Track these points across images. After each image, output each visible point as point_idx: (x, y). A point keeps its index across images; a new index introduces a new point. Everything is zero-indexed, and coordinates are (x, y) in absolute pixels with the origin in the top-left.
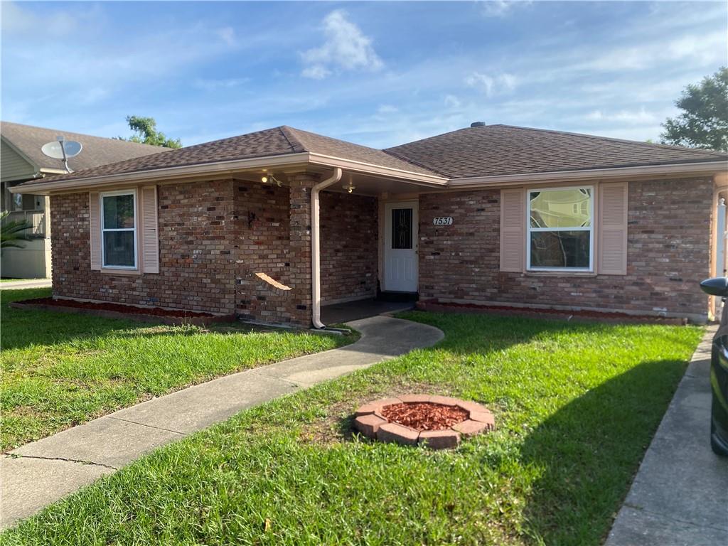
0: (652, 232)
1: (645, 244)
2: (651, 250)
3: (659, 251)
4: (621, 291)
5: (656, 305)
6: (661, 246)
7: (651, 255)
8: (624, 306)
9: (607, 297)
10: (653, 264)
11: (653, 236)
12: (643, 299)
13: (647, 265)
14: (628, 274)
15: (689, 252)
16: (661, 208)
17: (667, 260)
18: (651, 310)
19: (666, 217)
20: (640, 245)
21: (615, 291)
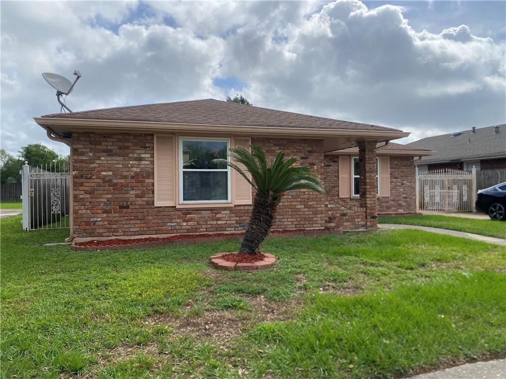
0: (397, 178)
1: (395, 183)
2: (397, 186)
3: (399, 186)
4: (388, 204)
5: (399, 209)
6: (400, 184)
7: (397, 188)
8: (390, 210)
9: (383, 207)
10: (398, 191)
11: (398, 180)
12: (396, 207)
13: (397, 192)
14: (391, 196)
15: (408, 186)
16: (400, 168)
17: (402, 190)
18: (398, 211)
19: (401, 172)
20: (393, 184)
21: (385, 204)
